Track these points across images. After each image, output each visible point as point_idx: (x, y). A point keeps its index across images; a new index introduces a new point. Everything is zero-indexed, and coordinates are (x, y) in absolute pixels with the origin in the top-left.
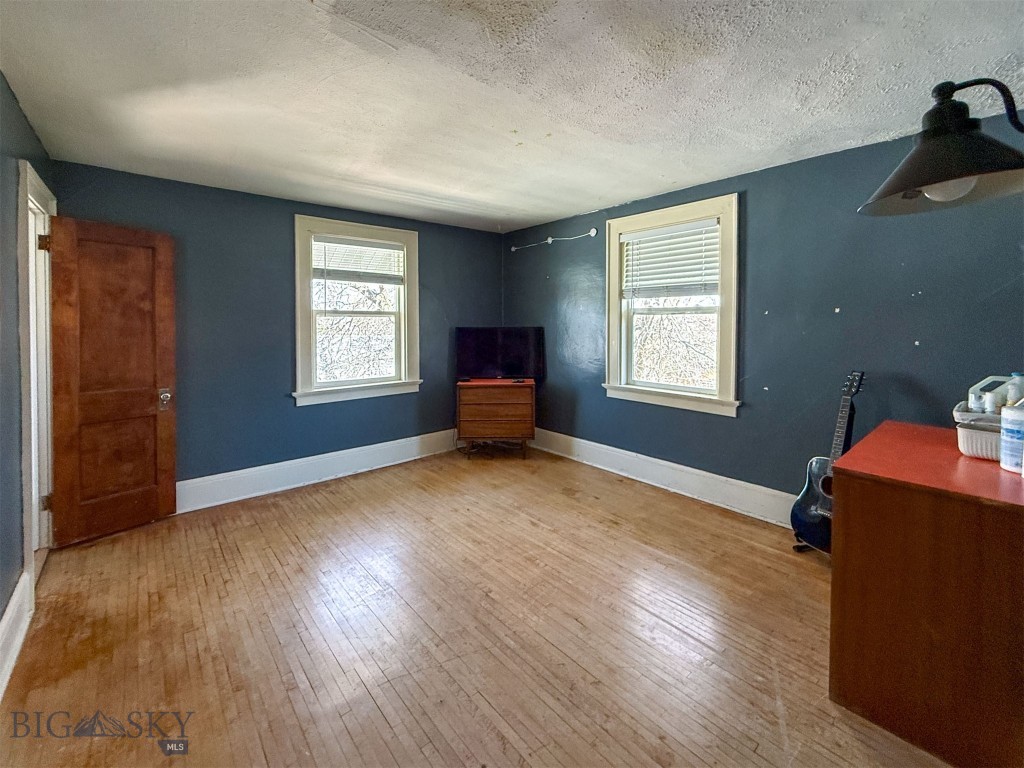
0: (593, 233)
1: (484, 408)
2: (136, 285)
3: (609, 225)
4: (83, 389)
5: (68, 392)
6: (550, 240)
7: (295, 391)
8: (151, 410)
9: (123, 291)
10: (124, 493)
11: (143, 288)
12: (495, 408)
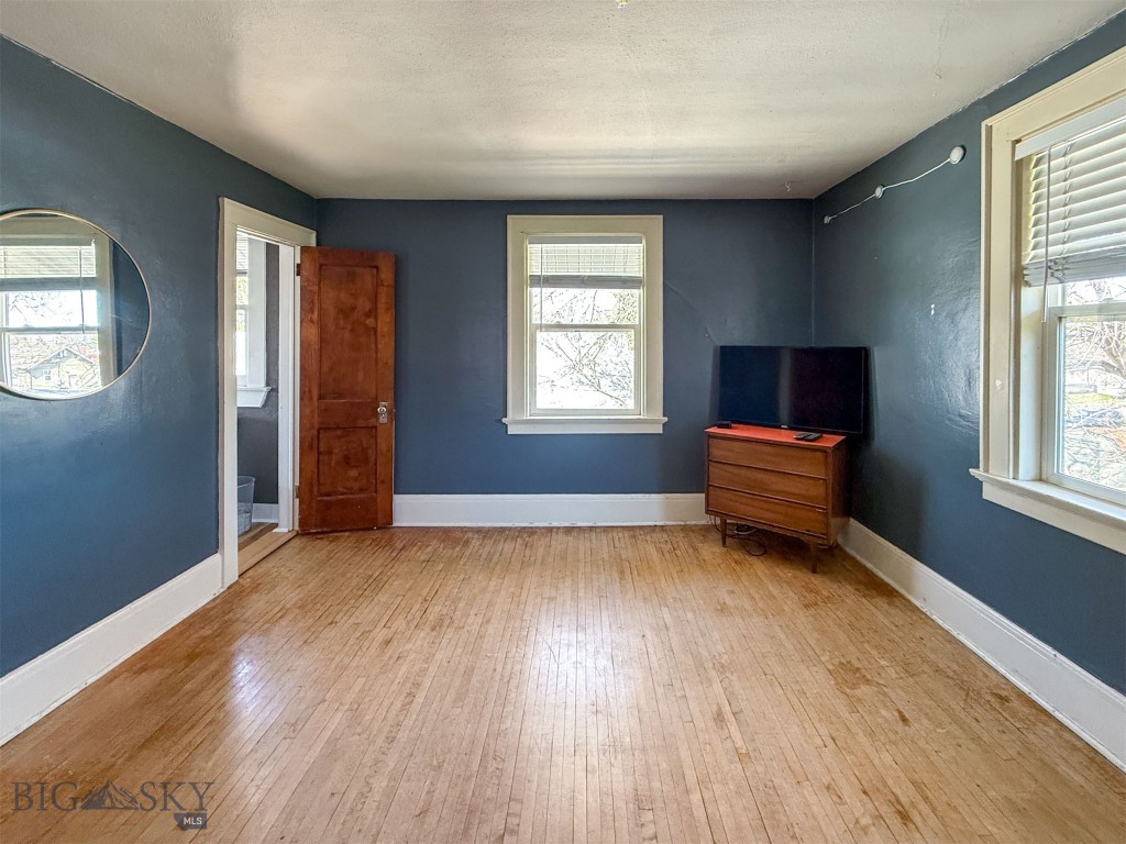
0: (956, 156)
1: (743, 472)
2: (363, 304)
3: (990, 129)
4: (321, 397)
5: (311, 399)
6: (879, 192)
7: (506, 417)
8: (372, 422)
9: (353, 308)
10: (351, 496)
11: (368, 306)
12: (760, 476)
